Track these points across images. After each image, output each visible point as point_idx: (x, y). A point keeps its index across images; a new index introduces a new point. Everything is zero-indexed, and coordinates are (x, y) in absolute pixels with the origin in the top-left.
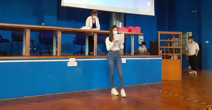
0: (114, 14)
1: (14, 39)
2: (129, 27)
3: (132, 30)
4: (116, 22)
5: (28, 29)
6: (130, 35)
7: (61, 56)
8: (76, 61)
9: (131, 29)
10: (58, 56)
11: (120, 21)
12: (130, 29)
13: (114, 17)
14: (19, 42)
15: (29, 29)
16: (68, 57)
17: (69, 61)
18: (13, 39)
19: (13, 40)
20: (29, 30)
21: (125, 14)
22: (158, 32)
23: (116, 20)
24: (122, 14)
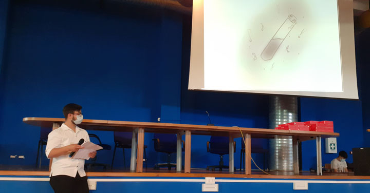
1: (118, 145)
2: (311, 122)
3: (317, 128)
4: (282, 112)
5: (141, 129)
7: (191, 172)
8: (216, 183)
9: (315, 125)
10: (185, 172)
11: (289, 110)
12: (312, 125)
13: (277, 104)
14: (125, 149)
16: (203, 175)
17: (204, 183)
20: (143, 131)
22: (369, 130)
23: (283, 109)
24: (294, 97)
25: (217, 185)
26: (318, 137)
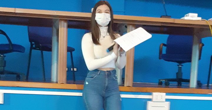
1: (34, 46)
5: (63, 22)
7: (133, 86)
8: (167, 100)
10: (125, 85)
14: (44, 52)
15: (65, 21)
16: (149, 89)
17: (150, 100)
18: (32, 45)
19: (32, 48)
20: (66, 24)
25: (168, 103)
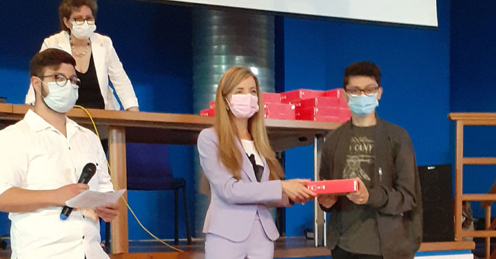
0: (215, 17)
2: (302, 93)
3: (316, 110)
4: (230, 62)
6: (303, 137)
9: (311, 102)
11: (252, 58)
12: (302, 102)
13: (215, 37)
21: (280, 20)
22: (454, 116)
23: (232, 52)
24: (264, 20)
26: (318, 136)
